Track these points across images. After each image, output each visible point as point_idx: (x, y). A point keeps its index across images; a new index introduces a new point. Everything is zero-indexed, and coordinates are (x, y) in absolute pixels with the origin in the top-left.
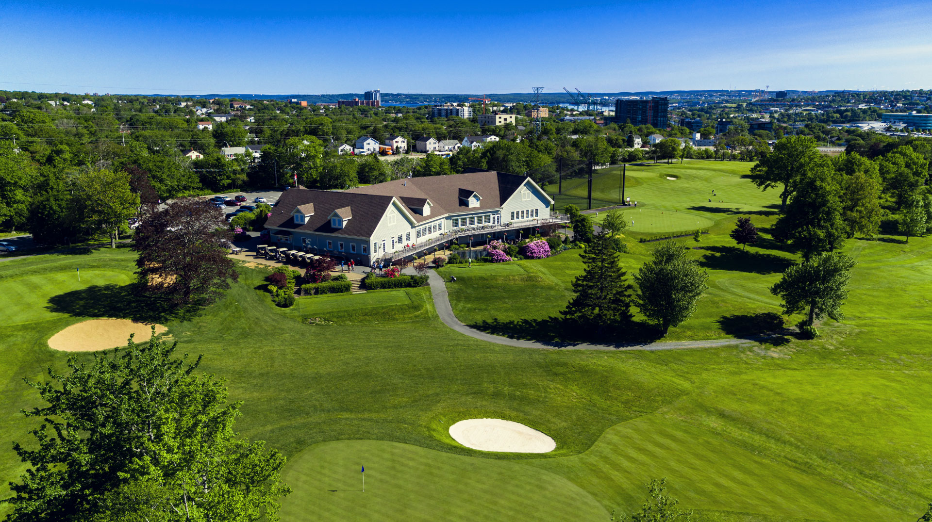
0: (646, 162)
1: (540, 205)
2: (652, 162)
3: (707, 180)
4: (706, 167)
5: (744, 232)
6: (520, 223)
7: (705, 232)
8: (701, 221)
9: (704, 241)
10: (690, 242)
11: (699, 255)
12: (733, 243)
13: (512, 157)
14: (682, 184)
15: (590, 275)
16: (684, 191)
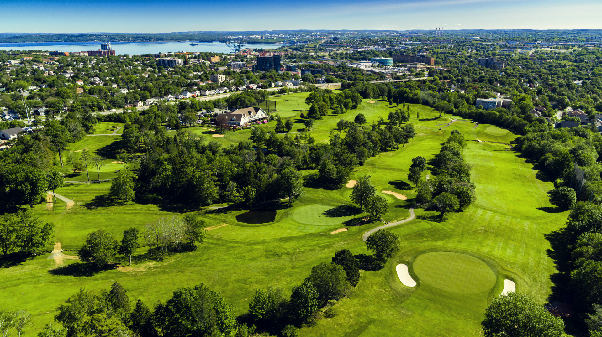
0: (278, 95)
1: (263, 113)
2: (280, 94)
3: (296, 101)
4: (296, 96)
5: (302, 116)
6: (260, 117)
7: (295, 116)
8: (294, 114)
9: (295, 118)
10: (292, 119)
11: (294, 121)
12: (300, 118)
13: (246, 100)
14: (290, 103)
15: (278, 124)
16: (290, 105)
